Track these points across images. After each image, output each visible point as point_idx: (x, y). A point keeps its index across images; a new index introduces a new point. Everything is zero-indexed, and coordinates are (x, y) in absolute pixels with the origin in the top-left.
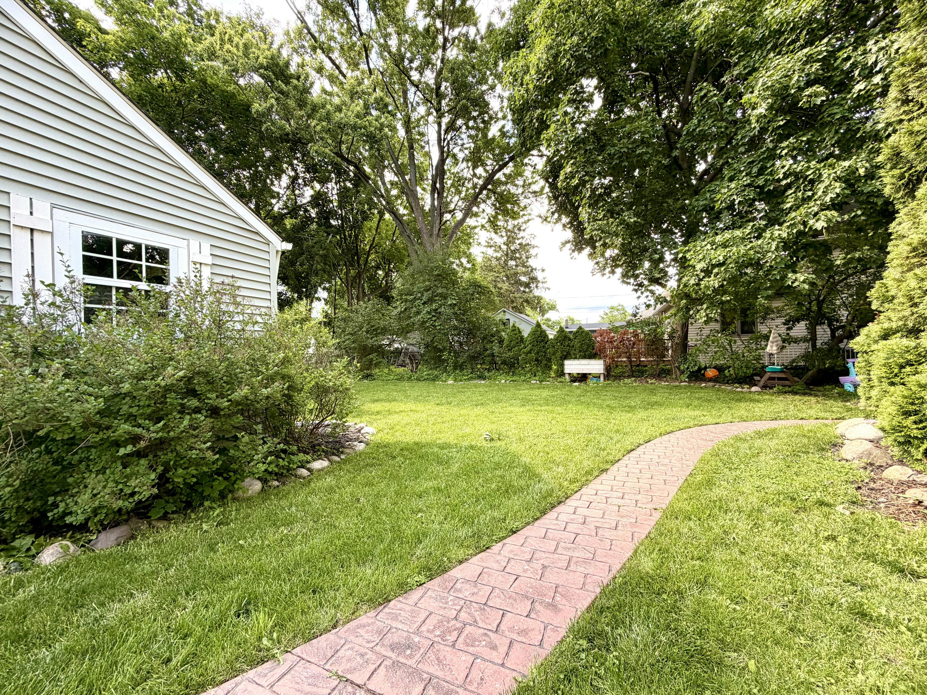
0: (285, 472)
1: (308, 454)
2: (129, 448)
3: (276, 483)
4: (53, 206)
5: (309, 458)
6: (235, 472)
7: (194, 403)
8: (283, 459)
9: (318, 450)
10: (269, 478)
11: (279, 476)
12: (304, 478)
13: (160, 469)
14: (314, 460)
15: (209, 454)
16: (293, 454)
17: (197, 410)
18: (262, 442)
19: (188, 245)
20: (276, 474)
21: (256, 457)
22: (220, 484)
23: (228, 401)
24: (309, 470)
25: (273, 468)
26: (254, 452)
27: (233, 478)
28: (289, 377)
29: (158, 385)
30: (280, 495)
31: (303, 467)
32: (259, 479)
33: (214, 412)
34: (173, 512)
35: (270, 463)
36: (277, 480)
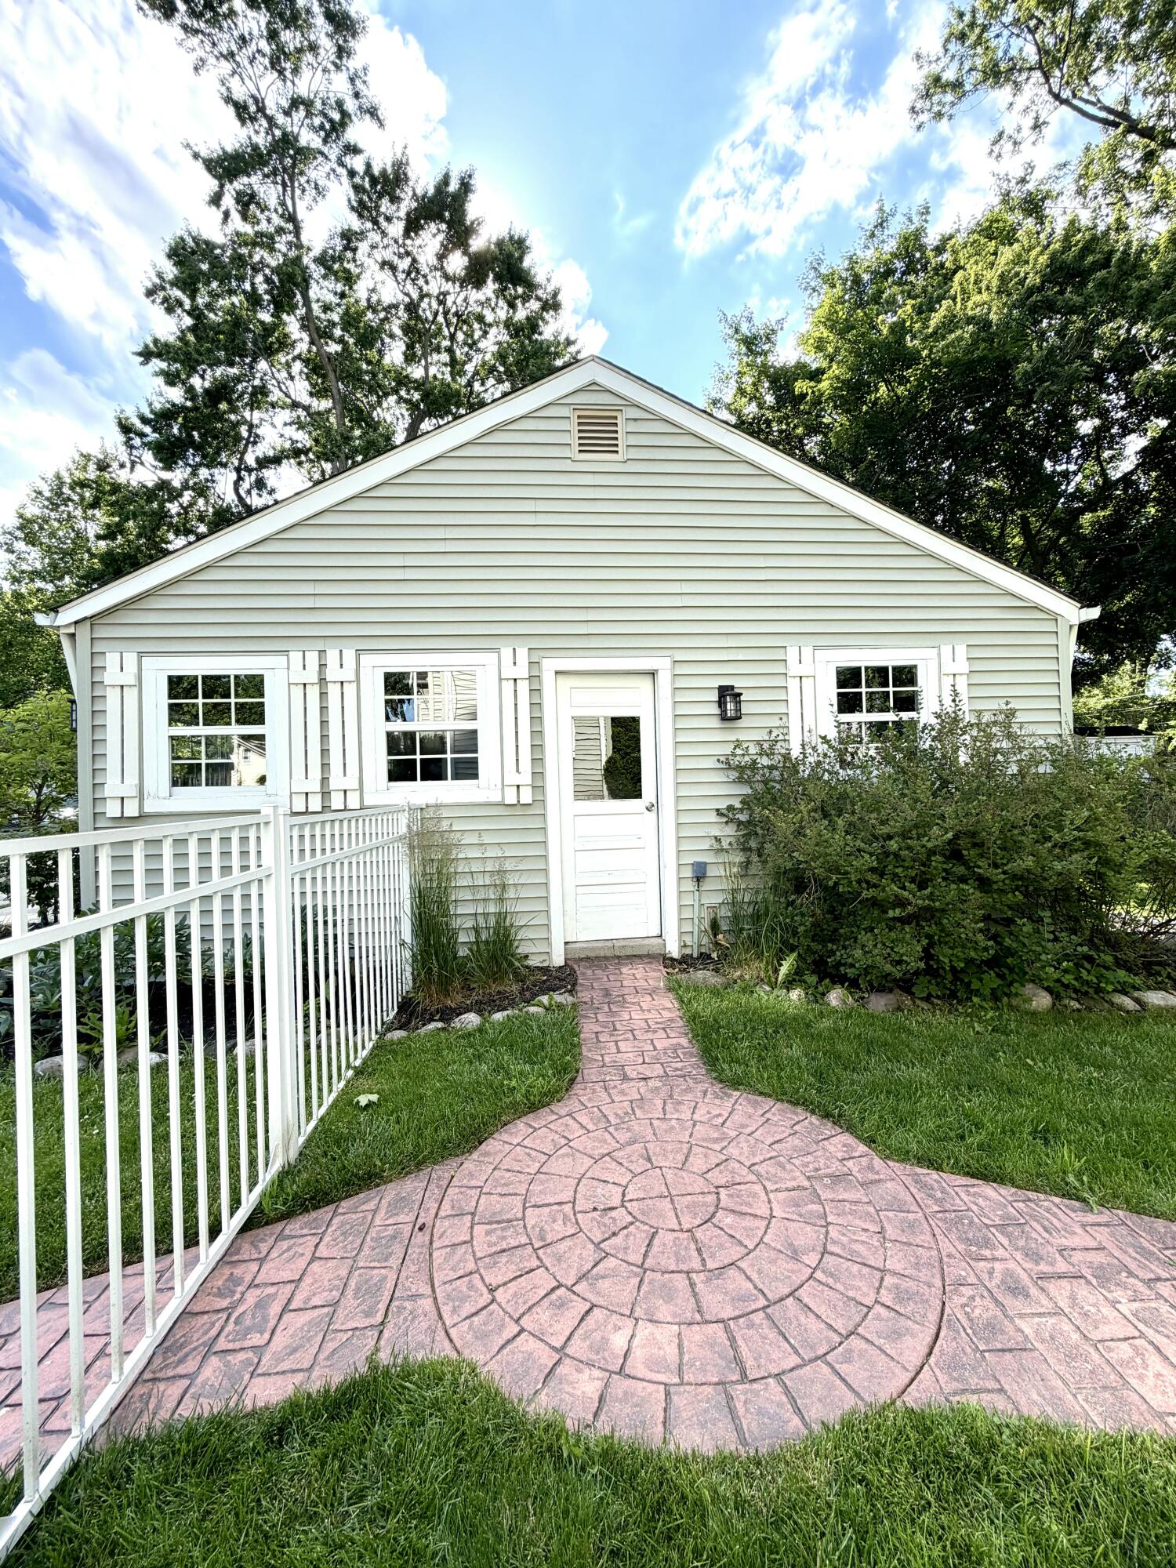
0: (1091, 991)
1: (1136, 974)
2: (897, 912)
3: (1075, 1005)
4: (815, 648)
5: (1138, 981)
6: (1011, 970)
7: (961, 870)
8: (1089, 972)
9: (1159, 974)
10: (1063, 994)
11: (1080, 994)
12: (1128, 1012)
13: (925, 942)
14: (1149, 988)
15: (980, 937)
16: (1107, 968)
17: (963, 880)
18: (1051, 937)
19: (939, 655)
20: (1076, 991)
21: (1043, 957)
22: (991, 980)
23: (1004, 873)
24: (1137, 1001)
25: (1068, 979)
26: (1039, 949)
27: (1009, 979)
28: (1098, 844)
29: (923, 846)
30: (1085, 1024)
31: (1126, 994)
32: (1048, 990)
33: (984, 884)
34: (938, 997)
35: (1066, 971)
36: (1077, 1000)
